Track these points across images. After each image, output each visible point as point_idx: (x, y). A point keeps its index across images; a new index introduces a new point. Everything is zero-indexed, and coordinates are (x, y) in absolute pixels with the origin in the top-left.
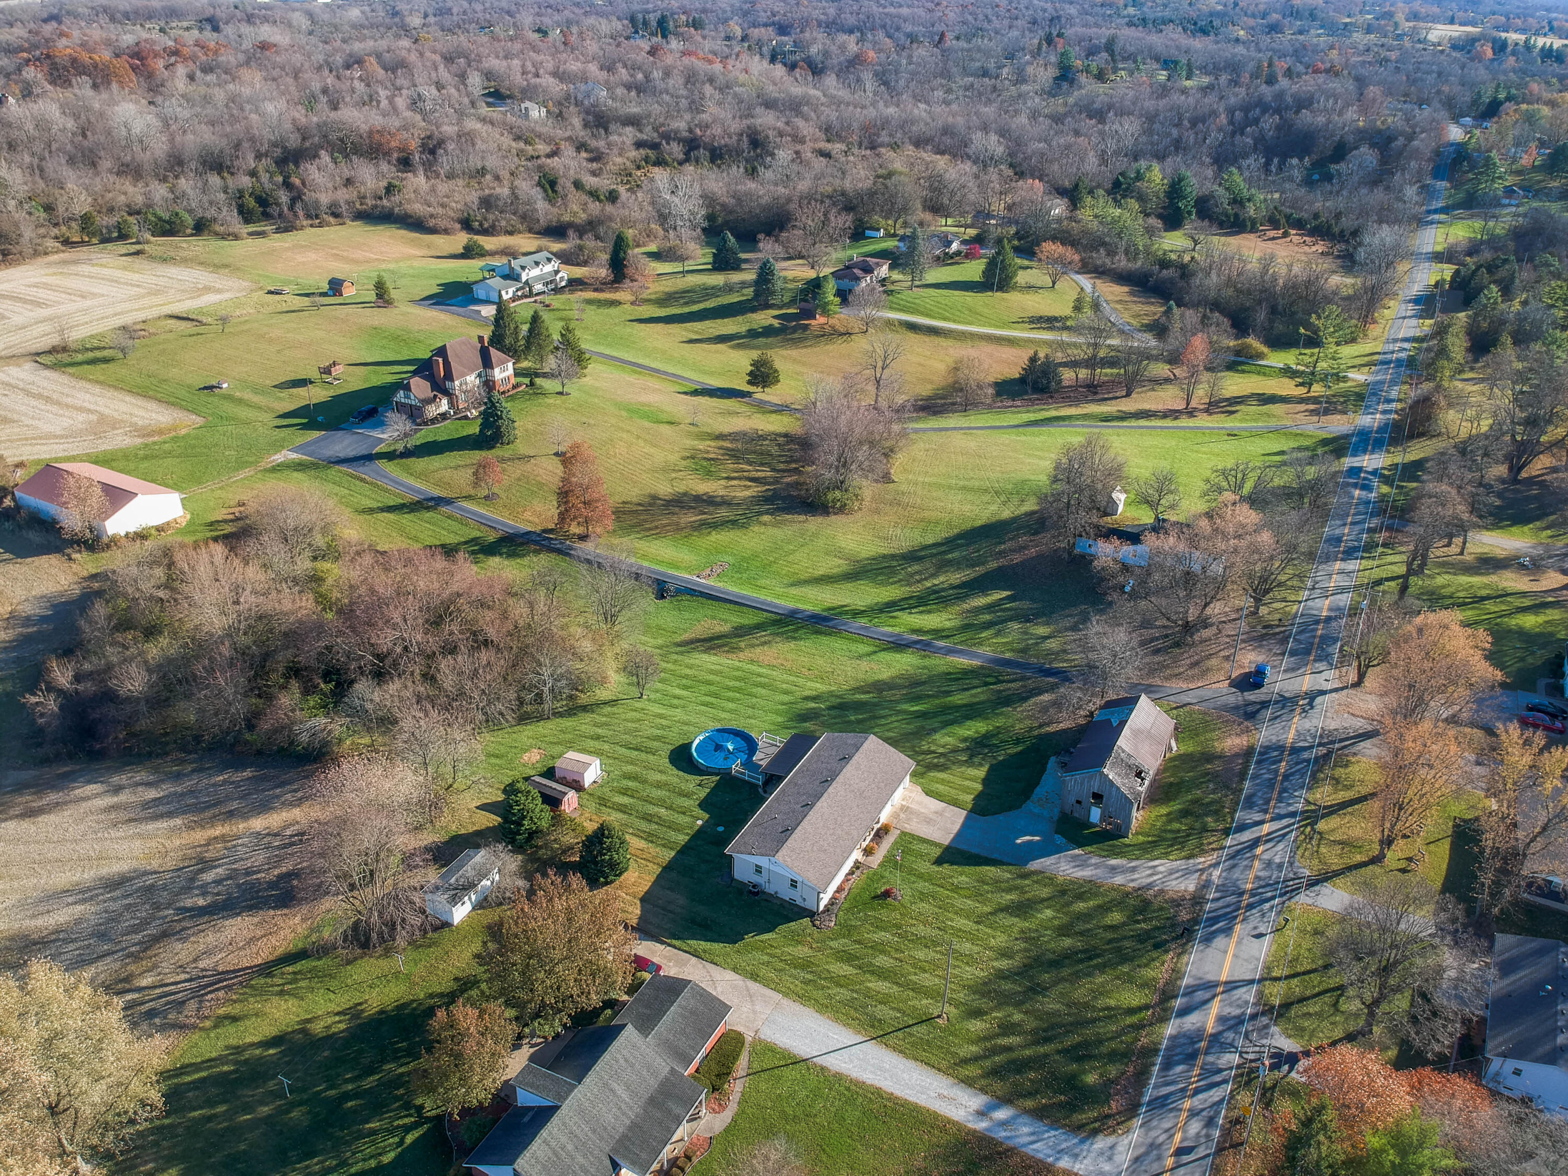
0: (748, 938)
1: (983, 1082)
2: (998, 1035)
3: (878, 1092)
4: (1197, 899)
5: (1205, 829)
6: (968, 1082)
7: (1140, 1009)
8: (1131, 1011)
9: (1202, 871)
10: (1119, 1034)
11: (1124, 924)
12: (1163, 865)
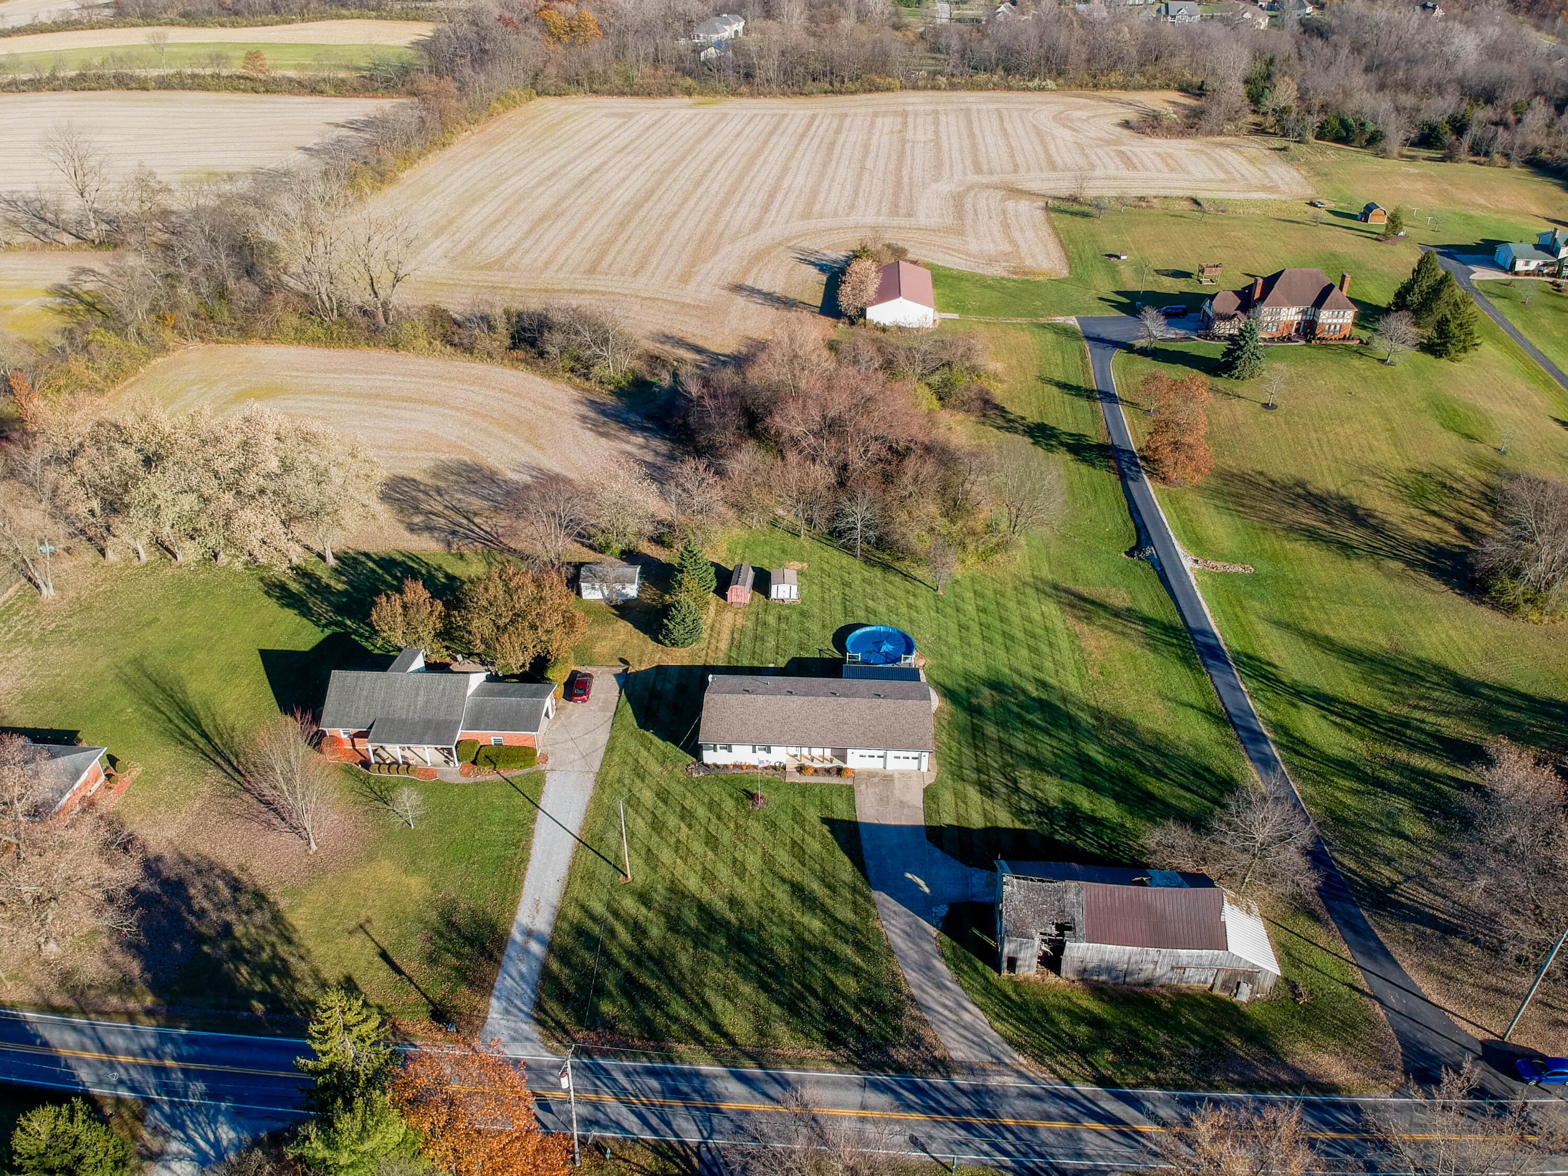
0: (649, 734)
1: (565, 926)
2: (625, 923)
3: (524, 861)
4: (943, 1065)
5: (1083, 1052)
6: (561, 915)
7: (725, 1035)
8: (716, 1027)
9: (1000, 1062)
10: (676, 1019)
11: (845, 997)
12: (974, 1016)
